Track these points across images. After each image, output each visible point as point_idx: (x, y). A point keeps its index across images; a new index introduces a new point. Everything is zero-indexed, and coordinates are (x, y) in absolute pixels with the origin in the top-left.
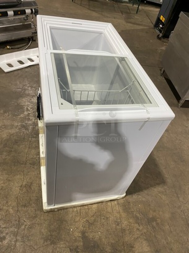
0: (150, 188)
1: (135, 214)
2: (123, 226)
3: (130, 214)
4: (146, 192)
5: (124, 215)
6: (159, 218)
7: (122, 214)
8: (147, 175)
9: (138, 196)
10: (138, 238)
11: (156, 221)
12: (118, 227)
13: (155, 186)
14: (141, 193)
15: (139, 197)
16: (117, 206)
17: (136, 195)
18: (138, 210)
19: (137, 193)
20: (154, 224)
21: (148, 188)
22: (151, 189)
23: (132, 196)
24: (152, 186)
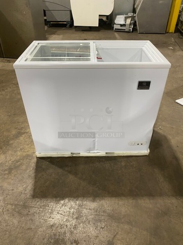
0: (34, 179)
1: (20, 161)
2: (18, 152)
3: (23, 158)
4: (33, 175)
5: (25, 154)
6: (8, 177)
7: (26, 153)
8: (48, 182)
9: (33, 168)
10: (6, 158)
11: (8, 174)
12: (20, 149)
13: (34, 185)
14: (34, 171)
15: (31, 168)
16: (32, 151)
17: (34, 166)
18: (23, 164)
19: (35, 167)
20: (7, 172)
21: (36, 178)
22: (33, 181)
23: (35, 163)
24: (36, 182)
